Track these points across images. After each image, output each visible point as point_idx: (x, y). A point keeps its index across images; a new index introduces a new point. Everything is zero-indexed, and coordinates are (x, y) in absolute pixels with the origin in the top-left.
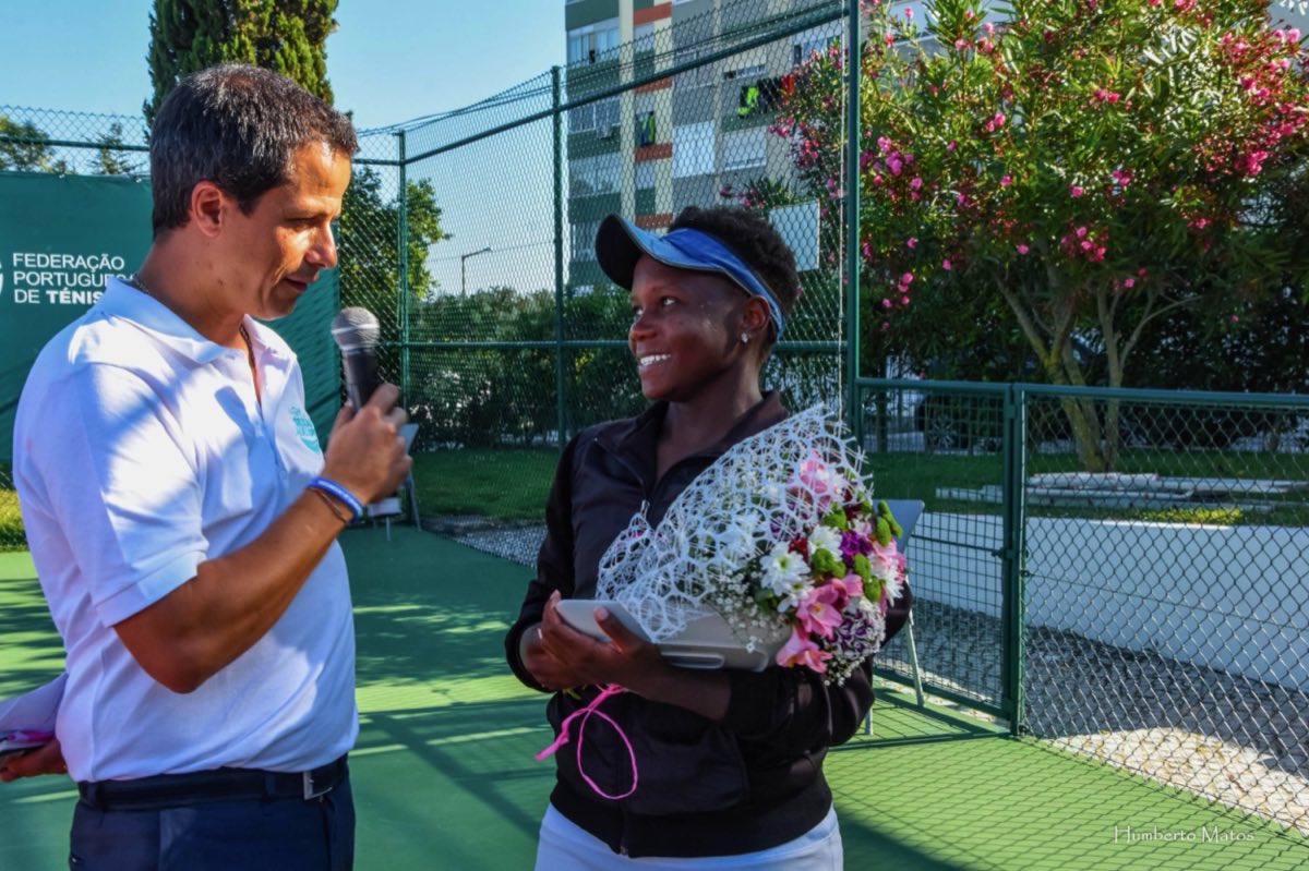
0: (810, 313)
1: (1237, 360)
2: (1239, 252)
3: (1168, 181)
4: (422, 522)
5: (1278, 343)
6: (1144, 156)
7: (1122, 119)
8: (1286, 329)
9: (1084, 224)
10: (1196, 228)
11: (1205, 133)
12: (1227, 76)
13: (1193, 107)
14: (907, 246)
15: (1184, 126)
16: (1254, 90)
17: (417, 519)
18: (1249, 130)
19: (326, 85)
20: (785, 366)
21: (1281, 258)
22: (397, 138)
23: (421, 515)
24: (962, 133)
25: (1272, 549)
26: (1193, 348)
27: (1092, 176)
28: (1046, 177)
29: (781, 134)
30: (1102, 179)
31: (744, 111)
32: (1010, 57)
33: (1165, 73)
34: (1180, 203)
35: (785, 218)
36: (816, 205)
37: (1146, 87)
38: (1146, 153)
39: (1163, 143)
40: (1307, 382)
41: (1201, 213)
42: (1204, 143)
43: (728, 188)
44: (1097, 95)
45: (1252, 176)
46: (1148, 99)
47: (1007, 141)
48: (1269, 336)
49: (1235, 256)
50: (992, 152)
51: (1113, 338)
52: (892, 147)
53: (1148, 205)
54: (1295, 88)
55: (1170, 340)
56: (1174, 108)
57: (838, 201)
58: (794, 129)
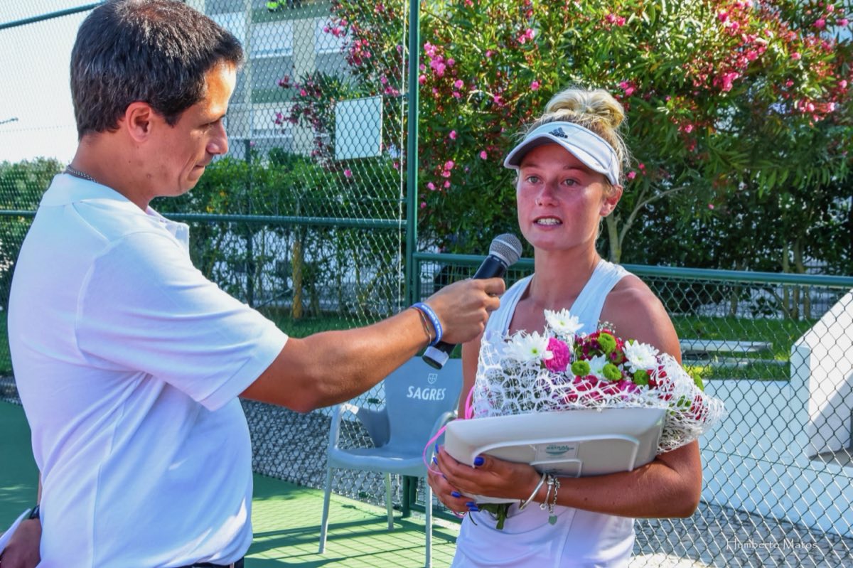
0: (373, 195)
1: (704, 240)
2: (712, 153)
3: (662, 93)
5: (735, 227)
6: (645, 74)
7: (624, 40)
8: (740, 216)
10: (684, 132)
11: (692, 54)
12: (707, 10)
13: (681, 33)
14: (448, 138)
15: (674, 47)
16: (727, 23)
18: (723, 55)
20: (322, 237)
21: (743, 158)
24: (492, 40)
25: (765, 400)
26: (670, 229)
28: (563, 82)
29: (335, 33)
30: (611, 88)
31: (274, 6)
33: (659, 3)
34: (672, 111)
35: (350, 110)
36: (379, 100)
37: (644, 14)
38: (644, 68)
39: (658, 61)
40: (757, 260)
41: (687, 120)
42: (691, 63)
43: (287, 80)
44: (609, 18)
45: (725, 92)
46: (644, 24)
47: (536, 52)
48: (729, 222)
49: (710, 156)
50: (523, 60)
51: (614, 220)
52: (437, 53)
53: (646, 111)
54: (756, 23)
55: (652, 222)
56: (665, 32)
57: (400, 98)
58: (347, 29)
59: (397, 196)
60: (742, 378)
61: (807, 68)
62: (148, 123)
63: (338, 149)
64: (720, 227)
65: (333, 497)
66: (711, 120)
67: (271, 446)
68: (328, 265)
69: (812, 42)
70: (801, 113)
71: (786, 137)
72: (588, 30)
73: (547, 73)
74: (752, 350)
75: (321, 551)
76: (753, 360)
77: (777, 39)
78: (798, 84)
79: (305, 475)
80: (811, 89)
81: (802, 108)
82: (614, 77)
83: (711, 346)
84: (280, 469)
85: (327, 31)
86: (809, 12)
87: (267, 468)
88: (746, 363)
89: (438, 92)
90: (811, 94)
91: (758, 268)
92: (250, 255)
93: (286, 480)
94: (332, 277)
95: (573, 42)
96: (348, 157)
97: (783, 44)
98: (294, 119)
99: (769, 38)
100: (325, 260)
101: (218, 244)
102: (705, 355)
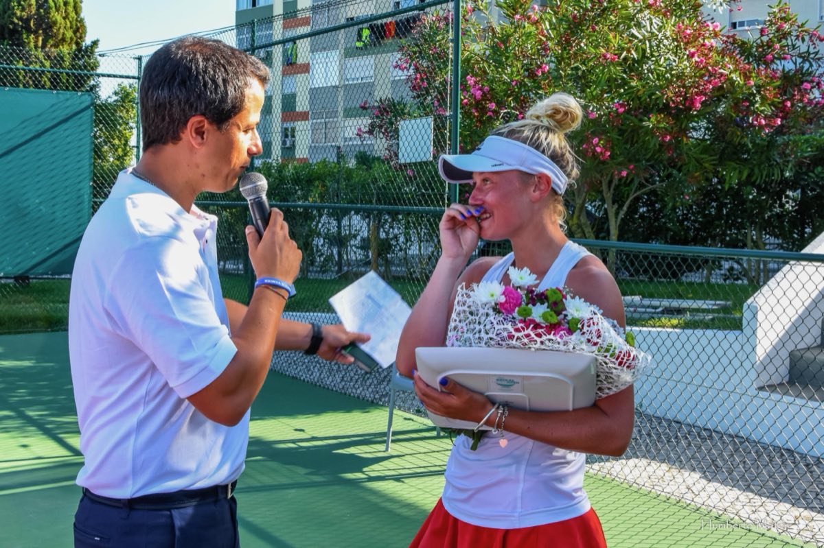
0: (426, 189)
1: (686, 223)
2: (688, 156)
3: (647, 111)
6: (633, 95)
7: (616, 71)
8: (714, 204)
9: (597, 136)
10: (663, 141)
11: (670, 82)
12: (681, 49)
13: (660, 66)
15: (656, 77)
16: (696, 59)
18: (694, 82)
19: (81, 21)
20: (393, 220)
21: (714, 160)
24: (518, 73)
26: (659, 214)
27: (601, 106)
29: (401, 68)
30: (607, 108)
31: (360, 44)
32: (548, 27)
33: (645, 43)
34: (654, 125)
35: (410, 127)
36: (431, 120)
37: (633, 52)
38: (633, 92)
39: (644, 87)
40: (728, 238)
41: (666, 132)
42: (668, 89)
43: (365, 103)
44: (605, 56)
45: (696, 110)
46: (634, 59)
47: (550, 81)
48: (705, 209)
49: (686, 159)
50: (540, 88)
52: (476, 82)
53: (635, 125)
54: (719, 59)
55: (645, 209)
56: (651, 64)
57: (446, 118)
58: (410, 66)
59: (444, 191)
60: (708, 328)
61: (759, 92)
62: (204, 133)
63: (400, 155)
64: (699, 213)
65: (395, 412)
66: (684, 131)
67: (352, 374)
68: (397, 241)
69: (763, 72)
70: (755, 126)
71: (745, 145)
72: (592, 63)
74: (715, 307)
75: (387, 450)
76: (716, 315)
77: (735, 71)
78: (753, 104)
79: (377, 396)
80: (763, 108)
81: (755, 123)
82: (610, 99)
83: (685, 304)
84: (359, 391)
85: (396, 67)
86: (760, 50)
87: (350, 390)
88: (710, 317)
89: (477, 111)
90: (762, 111)
91: (728, 245)
92: (339, 233)
93: (363, 399)
94: (401, 250)
95: (580, 73)
96: (408, 161)
97: (740, 74)
98: (370, 132)
99: (729, 69)
100: (396, 237)
101: (317, 226)
102: (679, 311)
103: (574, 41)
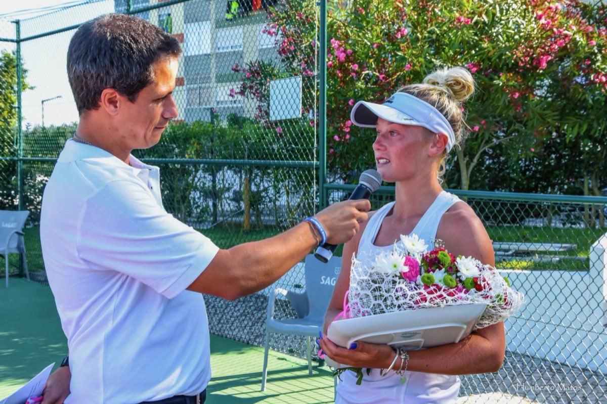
0: (296, 144)
1: (528, 173)
2: (533, 112)
3: (497, 71)
4: (30, 274)
5: (550, 164)
6: (485, 57)
7: (470, 35)
8: (553, 156)
10: (512, 97)
11: (518, 43)
12: (529, 12)
13: (509, 28)
14: (348, 104)
15: (505, 38)
16: (543, 21)
17: (27, 272)
18: (540, 43)
20: (264, 174)
21: (554, 116)
22: (15, 25)
23: (29, 271)
24: (378, 37)
26: (503, 166)
28: (428, 65)
29: (269, 33)
31: (229, 16)
33: (495, 8)
34: (504, 83)
35: (280, 86)
36: (299, 79)
37: (484, 16)
38: (483, 54)
39: (494, 48)
40: (566, 187)
41: (514, 89)
42: (517, 50)
43: (237, 66)
44: (459, 19)
45: (542, 69)
46: (484, 23)
47: (408, 43)
48: (545, 160)
49: (531, 114)
50: (399, 50)
51: (464, 160)
52: (340, 46)
53: (485, 83)
54: (563, 20)
55: (491, 161)
56: (499, 28)
57: (314, 77)
58: (278, 30)
59: (313, 145)
60: (555, 269)
61: (600, 51)
62: (117, 102)
63: (271, 113)
64: (539, 164)
65: (271, 352)
66: (531, 89)
67: (228, 317)
68: (267, 193)
69: (604, 33)
70: (596, 83)
71: (585, 100)
72: (445, 28)
73: (416, 58)
74: (561, 250)
75: (262, 390)
76: (563, 257)
77: (579, 31)
78: (594, 62)
79: (252, 337)
80: (603, 66)
81: (597, 80)
82: (463, 60)
83: (533, 247)
84: (234, 333)
85: (264, 32)
86: (601, 12)
87: (226, 332)
88: (558, 259)
89: (341, 72)
90: (603, 69)
91: (567, 192)
92: (214, 187)
93: (239, 341)
94: (270, 201)
95: (434, 36)
96: (279, 118)
97: (583, 34)
98: (242, 93)
99: (573, 30)
100: (266, 190)
101: (193, 180)
102: (528, 254)
103: (430, 6)
